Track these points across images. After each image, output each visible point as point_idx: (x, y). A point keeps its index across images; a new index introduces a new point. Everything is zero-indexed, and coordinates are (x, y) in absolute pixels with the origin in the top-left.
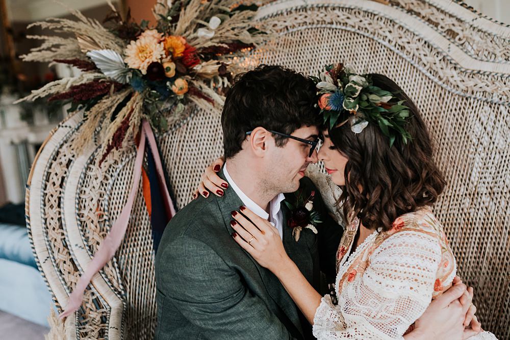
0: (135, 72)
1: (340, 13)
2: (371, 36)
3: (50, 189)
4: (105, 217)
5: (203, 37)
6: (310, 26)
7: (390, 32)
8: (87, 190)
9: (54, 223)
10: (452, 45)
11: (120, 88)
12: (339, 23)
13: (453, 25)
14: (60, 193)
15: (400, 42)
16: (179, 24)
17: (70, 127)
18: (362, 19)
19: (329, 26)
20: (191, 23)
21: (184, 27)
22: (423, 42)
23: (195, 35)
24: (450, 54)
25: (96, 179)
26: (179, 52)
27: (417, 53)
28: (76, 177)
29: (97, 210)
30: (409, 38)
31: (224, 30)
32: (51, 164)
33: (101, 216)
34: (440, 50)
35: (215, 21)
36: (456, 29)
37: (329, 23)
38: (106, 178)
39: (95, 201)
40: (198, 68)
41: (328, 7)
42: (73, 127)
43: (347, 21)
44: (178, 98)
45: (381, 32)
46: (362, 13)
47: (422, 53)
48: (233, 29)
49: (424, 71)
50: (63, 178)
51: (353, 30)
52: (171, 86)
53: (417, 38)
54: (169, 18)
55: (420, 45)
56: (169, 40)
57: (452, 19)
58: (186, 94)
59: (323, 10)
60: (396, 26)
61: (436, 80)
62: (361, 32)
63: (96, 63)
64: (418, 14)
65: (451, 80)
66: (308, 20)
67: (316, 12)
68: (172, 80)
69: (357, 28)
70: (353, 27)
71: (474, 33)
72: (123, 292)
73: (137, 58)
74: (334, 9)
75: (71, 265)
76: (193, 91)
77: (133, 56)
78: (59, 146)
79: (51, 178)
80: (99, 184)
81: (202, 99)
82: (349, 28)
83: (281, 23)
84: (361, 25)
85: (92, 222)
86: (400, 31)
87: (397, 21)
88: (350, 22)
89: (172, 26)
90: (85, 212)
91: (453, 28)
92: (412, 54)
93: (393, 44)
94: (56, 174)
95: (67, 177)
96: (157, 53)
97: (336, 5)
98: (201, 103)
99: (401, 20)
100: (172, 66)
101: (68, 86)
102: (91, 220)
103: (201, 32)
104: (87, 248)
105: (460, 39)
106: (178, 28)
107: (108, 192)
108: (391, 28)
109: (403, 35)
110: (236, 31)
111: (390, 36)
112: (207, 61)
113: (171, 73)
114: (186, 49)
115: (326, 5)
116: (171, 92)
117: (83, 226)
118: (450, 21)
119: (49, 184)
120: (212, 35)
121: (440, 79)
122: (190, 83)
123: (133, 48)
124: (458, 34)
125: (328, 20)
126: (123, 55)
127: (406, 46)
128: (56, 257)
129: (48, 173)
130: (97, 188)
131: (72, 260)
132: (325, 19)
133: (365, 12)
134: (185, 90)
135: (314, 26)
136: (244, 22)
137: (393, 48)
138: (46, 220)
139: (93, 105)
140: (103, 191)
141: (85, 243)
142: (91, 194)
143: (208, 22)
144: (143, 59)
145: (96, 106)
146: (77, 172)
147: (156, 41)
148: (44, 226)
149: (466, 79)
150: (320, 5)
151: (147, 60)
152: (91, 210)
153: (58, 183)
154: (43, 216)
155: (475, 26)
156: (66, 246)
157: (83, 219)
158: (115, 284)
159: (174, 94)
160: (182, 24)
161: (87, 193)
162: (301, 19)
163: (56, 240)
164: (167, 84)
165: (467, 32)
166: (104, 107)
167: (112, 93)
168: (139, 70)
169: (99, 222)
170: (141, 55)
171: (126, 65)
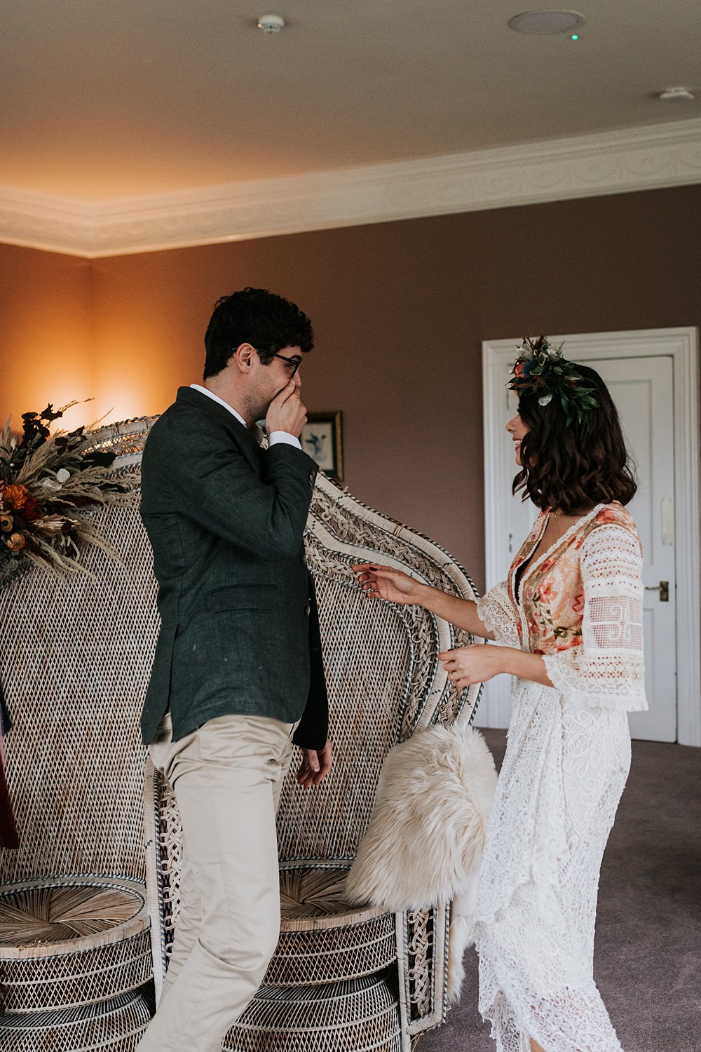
5: (48, 489)
10: (317, 523)
13: (321, 500)
16: (22, 471)
20: (37, 472)
21: (28, 475)
23: (39, 484)
24: (313, 531)
26: (19, 504)
31: (72, 484)
35: (63, 475)
36: (324, 505)
40: (40, 524)
44: (13, 553)
48: (83, 484)
52: (6, 540)
54: (12, 464)
56: (9, 489)
57: (320, 494)
58: (21, 551)
65: (313, 559)
68: (8, 535)
71: (338, 511)
76: (30, 547)
81: (40, 557)
89: (14, 473)
91: (320, 504)
98: (39, 562)
100: (10, 519)
103: (47, 483)
105: (325, 517)
106: (20, 475)
110: (86, 487)
112: (50, 515)
113: (10, 527)
114: (27, 501)
116: (5, 547)
120: (59, 488)
122: (28, 539)
124: (324, 511)
134: (22, 546)
136: (96, 478)
143: (57, 472)
149: (327, 559)
155: (340, 504)
159: (9, 549)
160: (25, 472)
164: (3, 538)
165: (333, 509)
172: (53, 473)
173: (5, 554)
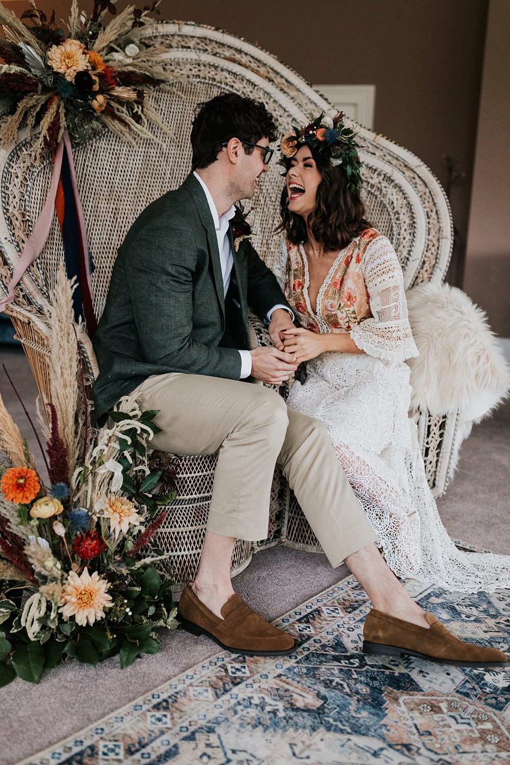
0: (59, 76)
1: (227, 76)
4: (27, 217)
5: (119, 61)
6: (203, 80)
8: (10, 187)
11: (46, 89)
12: (227, 84)
16: (97, 41)
18: (245, 86)
19: (219, 84)
20: (107, 46)
21: (101, 46)
22: (291, 119)
23: (108, 57)
25: (17, 177)
26: (100, 70)
29: (19, 209)
31: (140, 60)
33: (23, 215)
35: (132, 49)
37: (218, 82)
38: (25, 178)
39: (17, 199)
41: (217, 67)
43: (233, 84)
44: (95, 114)
46: (245, 81)
48: (148, 61)
52: (92, 100)
53: (287, 114)
54: (91, 33)
56: (92, 54)
58: (102, 112)
59: (213, 69)
60: (272, 100)
63: (26, 56)
64: (288, 94)
66: (201, 74)
67: (207, 69)
68: (94, 95)
73: (63, 63)
74: (222, 70)
75: (1, 258)
76: (109, 111)
77: (58, 60)
80: (20, 183)
81: (116, 122)
83: (178, 70)
86: (274, 105)
87: (273, 96)
88: (236, 86)
89: (91, 42)
90: (11, 209)
96: (82, 64)
97: (225, 68)
98: (116, 126)
99: (276, 95)
100: (97, 80)
101: (2, 72)
102: (15, 217)
103: (118, 56)
104: (15, 244)
106: (96, 45)
107: (28, 193)
109: (277, 109)
110: (150, 64)
113: (96, 87)
114: (105, 67)
115: (216, 65)
116: (90, 107)
117: (9, 220)
120: (130, 61)
122: (108, 103)
123: (56, 53)
126: (45, 58)
130: (18, 187)
131: (1, 252)
132: (215, 77)
133: (248, 80)
134: (103, 108)
139: (22, 98)
140: (22, 190)
141: (13, 239)
142: (14, 190)
144: (69, 65)
145: (25, 100)
146: (1, 165)
147: (81, 51)
150: (211, 64)
151: (74, 68)
152: (14, 207)
157: (9, 214)
158: (41, 284)
160: (101, 42)
161: (10, 189)
162: (195, 71)
164: (89, 97)
166: (32, 102)
167: (39, 92)
168: (64, 75)
169: (23, 221)
170: (67, 61)
171: (50, 68)
172: (118, 49)
173: (89, 114)
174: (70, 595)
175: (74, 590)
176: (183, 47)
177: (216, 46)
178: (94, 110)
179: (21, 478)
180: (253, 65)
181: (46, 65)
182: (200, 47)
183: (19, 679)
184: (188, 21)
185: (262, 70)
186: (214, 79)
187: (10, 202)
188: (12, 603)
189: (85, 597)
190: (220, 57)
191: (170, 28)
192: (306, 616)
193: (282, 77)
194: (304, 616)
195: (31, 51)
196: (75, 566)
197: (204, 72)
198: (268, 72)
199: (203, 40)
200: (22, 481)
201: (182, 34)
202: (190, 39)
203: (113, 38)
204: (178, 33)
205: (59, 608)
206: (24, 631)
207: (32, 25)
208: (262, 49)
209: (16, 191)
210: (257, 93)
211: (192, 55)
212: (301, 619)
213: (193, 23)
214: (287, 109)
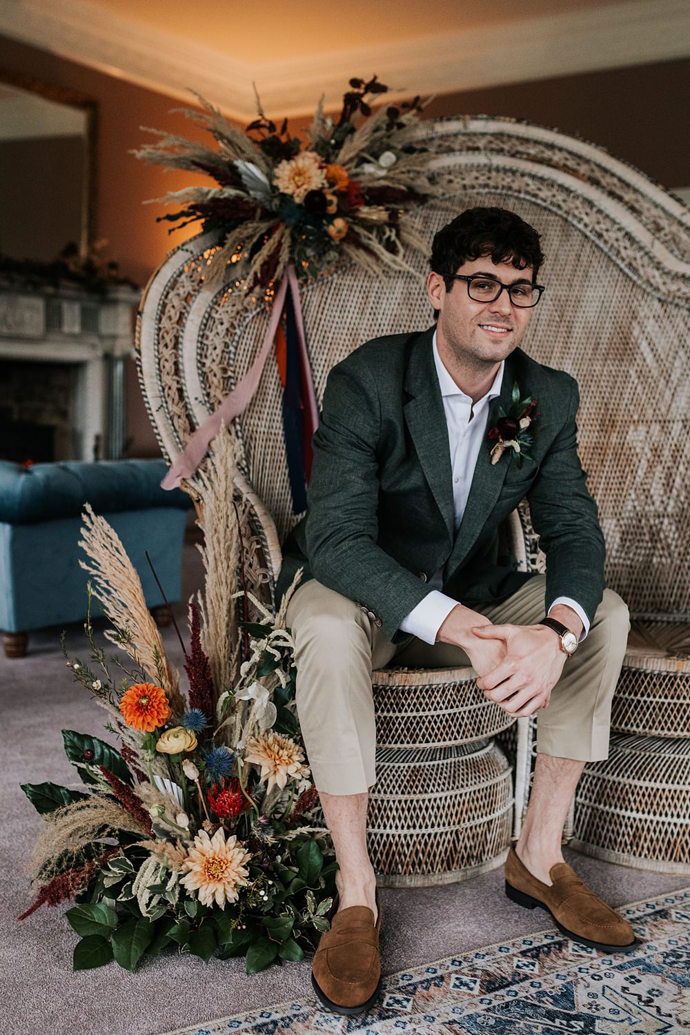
0: (286, 199)
1: (530, 181)
2: (565, 215)
3: (165, 323)
4: (230, 373)
5: (370, 174)
6: (493, 191)
7: (587, 214)
8: (211, 336)
9: (169, 366)
10: (656, 241)
11: (267, 215)
12: (527, 193)
13: (660, 217)
14: (178, 331)
15: (597, 228)
16: (342, 152)
17: (192, 252)
18: (556, 193)
19: (516, 194)
20: (357, 156)
21: (347, 157)
22: (625, 232)
23: (358, 170)
24: (653, 250)
25: (222, 324)
26: (342, 185)
27: (616, 244)
28: (199, 316)
29: (220, 363)
30: (608, 225)
31: (398, 171)
32: (168, 293)
33: (225, 370)
34: (642, 244)
35: (388, 158)
36: (664, 223)
37: (516, 191)
38: (232, 325)
39: (218, 351)
41: (516, 171)
42: (195, 253)
43: (538, 192)
44: (333, 243)
45: (576, 212)
46: (556, 187)
47: (622, 244)
48: (409, 172)
49: (622, 266)
50: (181, 314)
51: (544, 204)
52: (328, 225)
53: (616, 227)
54: (333, 142)
55: (620, 235)
56: (332, 168)
57: (659, 210)
58: (343, 240)
59: (510, 174)
60: (595, 209)
61: (635, 278)
62: (554, 209)
63: (244, 177)
64: (620, 199)
65: (652, 281)
66: (491, 183)
67: (501, 175)
68: (332, 219)
69: (549, 202)
70: (545, 201)
71: (681, 230)
72: (246, 469)
73: (292, 181)
74: (523, 175)
75: (187, 422)
76: (352, 238)
77: (286, 178)
78: (177, 272)
79: (166, 311)
80: (224, 332)
81: (362, 252)
82: (539, 202)
83: (459, 180)
84: (554, 200)
85: (215, 375)
86: (599, 216)
87: (596, 203)
88: (542, 195)
90: (208, 362)
91: (660, 221)
92: (609, 245)
93: (590, 228)
94: (173, 307)
95: (188, 312)
96: (317, 180)
97: (527, 171)
98: (360, 257)
99: (601, 203)
100: (335, 199)
101: (210, 196)
102: (212, 373)
103: (369, 168)
104: (208, 405)
105: (666, 235)
106: (340, 156)
107: (235, 344)
108: (588, 210)
109: (602, 221)
110: (412, 175)
111: (586, 219)
112: (372, 205)
113: (332, 209)
114: (350, 183)
115: (514, 169)
116: (326, 234)
117: (204, 377)
118: (655, 212)
119: (164, 319)
120: (383, 173)
121: (639, 276)
122: (350, 229)
123: (284, 170)
124: (664, 229)
125: (515, 186)
126: (271, 177)
127: (605, 234)
128: (170, 408)
129: (164, 303)
130: (222, 336)
131: (188, 416)
132: (512, 185)
133: (560, 186)
134: (343, 235)
135: (499, 191)
137: (588, 234)
138: (160, 360)
139: (234, 228)
140: (227, 340)
141: (206, 399)
142: (216, 339)
143: (378, 158)
144: (300, 184)
145: (238, 230)
146: (200, 309)
147: (317, 165)
148: (157, 366)
149: (668, 281)
150: (508, 168)
151: (305, 187)
152: (214, 360)
153: (175, 319)
154: (156, 354)
155: (684, 222)
156: (181, 397)
157: (205, 369)
159: (329, 236)
160: (345, 154)
161: (210, 338)
162: (482, 180)
163: (170, 388)
164: (324, 222)
165: (675, 228)
166: (246, 233)
167: (257, 218)
168: (292, 196)
169: (223, 377)
170: (297, 178)
171: (275, 188)
172: (372, 159)
173: (324, 243)
174: (193, 862)
175: (199, 855)
176: (469, 149)
177: (517, 143)
178: (331, 238)
179: (145, 697)
180: (571, 163)
181: (272, 186)
182: (494, 146)
183: (116, 964)
184: (477, 114)
185: (583, 169)
186: (510, 188)
187: (208, 354)
188: (130, 863)
189: (213, 869)
190: (521, 158)
191: (454, 126)
192: (538, 949)
193: (613, 175)
194: (535, 948)
195: (252, 170)
196: (207, 824)
197: (497, 179)
198: (592, 171)
199: (499, 137)
200: (144, 701)
201: (468, 131)
202: (480, 137)
203: (364, 145)
204: (463, 131)
205: (180, 877)
206: (134, 902)
207: (260, 138)
208: (584, 141)
209: (218, 342)
210: (573, 202)
211: (481, 159)
212: (529, 950)
213: (485, 116)
214: (617, 221)
